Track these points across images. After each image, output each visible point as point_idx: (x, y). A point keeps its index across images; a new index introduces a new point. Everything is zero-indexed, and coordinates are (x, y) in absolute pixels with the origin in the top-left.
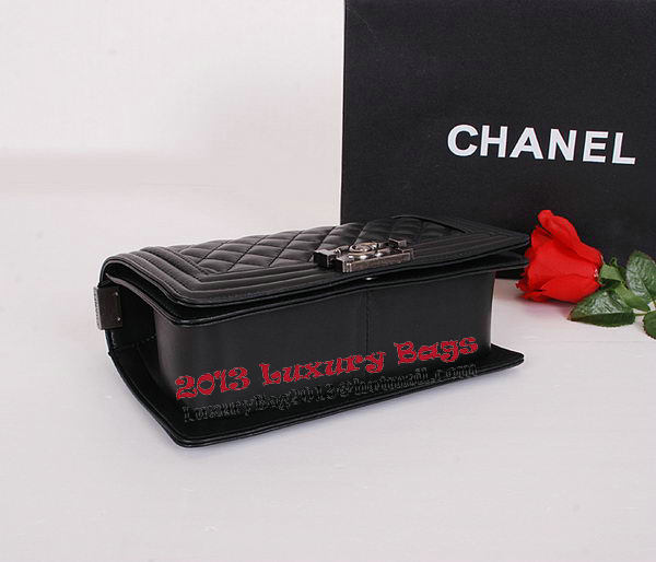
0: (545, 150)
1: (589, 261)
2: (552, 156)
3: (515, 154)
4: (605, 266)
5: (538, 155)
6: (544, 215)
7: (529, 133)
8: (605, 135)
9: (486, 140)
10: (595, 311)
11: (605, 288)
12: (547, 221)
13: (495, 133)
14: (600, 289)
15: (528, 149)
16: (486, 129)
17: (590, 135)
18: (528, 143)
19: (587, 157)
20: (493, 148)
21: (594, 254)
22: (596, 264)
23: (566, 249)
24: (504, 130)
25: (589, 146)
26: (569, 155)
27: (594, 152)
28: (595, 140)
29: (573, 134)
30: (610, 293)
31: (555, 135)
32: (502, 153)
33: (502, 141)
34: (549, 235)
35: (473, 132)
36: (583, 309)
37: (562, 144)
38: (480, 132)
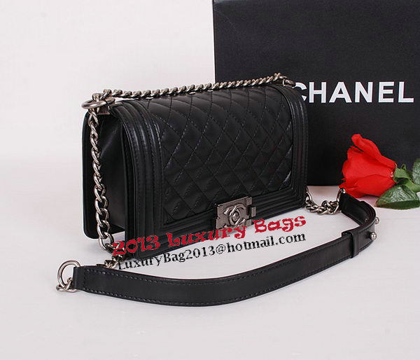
1: (386, 166)
2: (357, 100)
3: (332, 100)
4: (397, 170)
5: (348, 100)
6: (356, 137)
7: (341, 85)
8: (392, 84)
9: (312, 92)
10: (393, 200)
11: (399, 184)
12: (357, 141)
13: (318, 87)
14: (396, 185)
16: (312, 85)
17: (382, 84)
18: (341, 92)
19: (381, 100)
20: (318, 97)
21: (390, 162)
22: (392, 168)
23: (370, 159)
24: (324, 85)
25: (382, 92)
26: (369, 99)
27: (385, 96)
28: (386, 88)
29: (370, 84)
30: (404, 188)
31: (359, 86)
32: (324, 100)
33: (323, 92)
34: (360, 151)
35: (303, 87)
36: (384, 199)
37: (363, 92)
38: (308, 87)
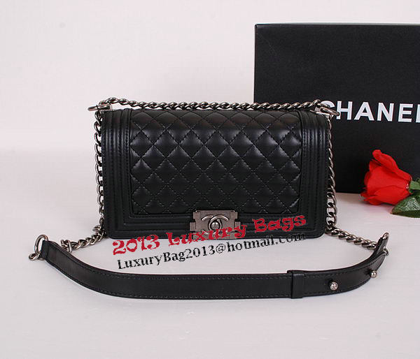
0: (375, 115)
1: (403, 179)
2: (379, 119)
3: (357, 118)
4: (412, 182)
5: (371, 118)
6: (377, 152)
7: (365, 105)
8: (411, 106)
9: (340, 110)
10: (408, 209)
11: (413, 195)
12: (378, 155)
13: (345, 106)
14: (411, 195)
15: (365, 115)
16: (339, 103)
17: (402, 106)
18: (365, 111)
19: (401, 119)
20: (344, 115)
21: (406, 175)
22: (408, 181)
23: (388, 171)
24: (350, 104)
25: (402, 112)
26: (390, 118)
27: (405, 116)
28: (405, 109)
29: (392, 105)
30: (417, 198)
31: (381, 106)
32: (349, 118)
33: (349, 110)
34: (379, 164)
35: (332, 105)
36: (399, 208)
37: (385, 112)
38: (336, 105)
